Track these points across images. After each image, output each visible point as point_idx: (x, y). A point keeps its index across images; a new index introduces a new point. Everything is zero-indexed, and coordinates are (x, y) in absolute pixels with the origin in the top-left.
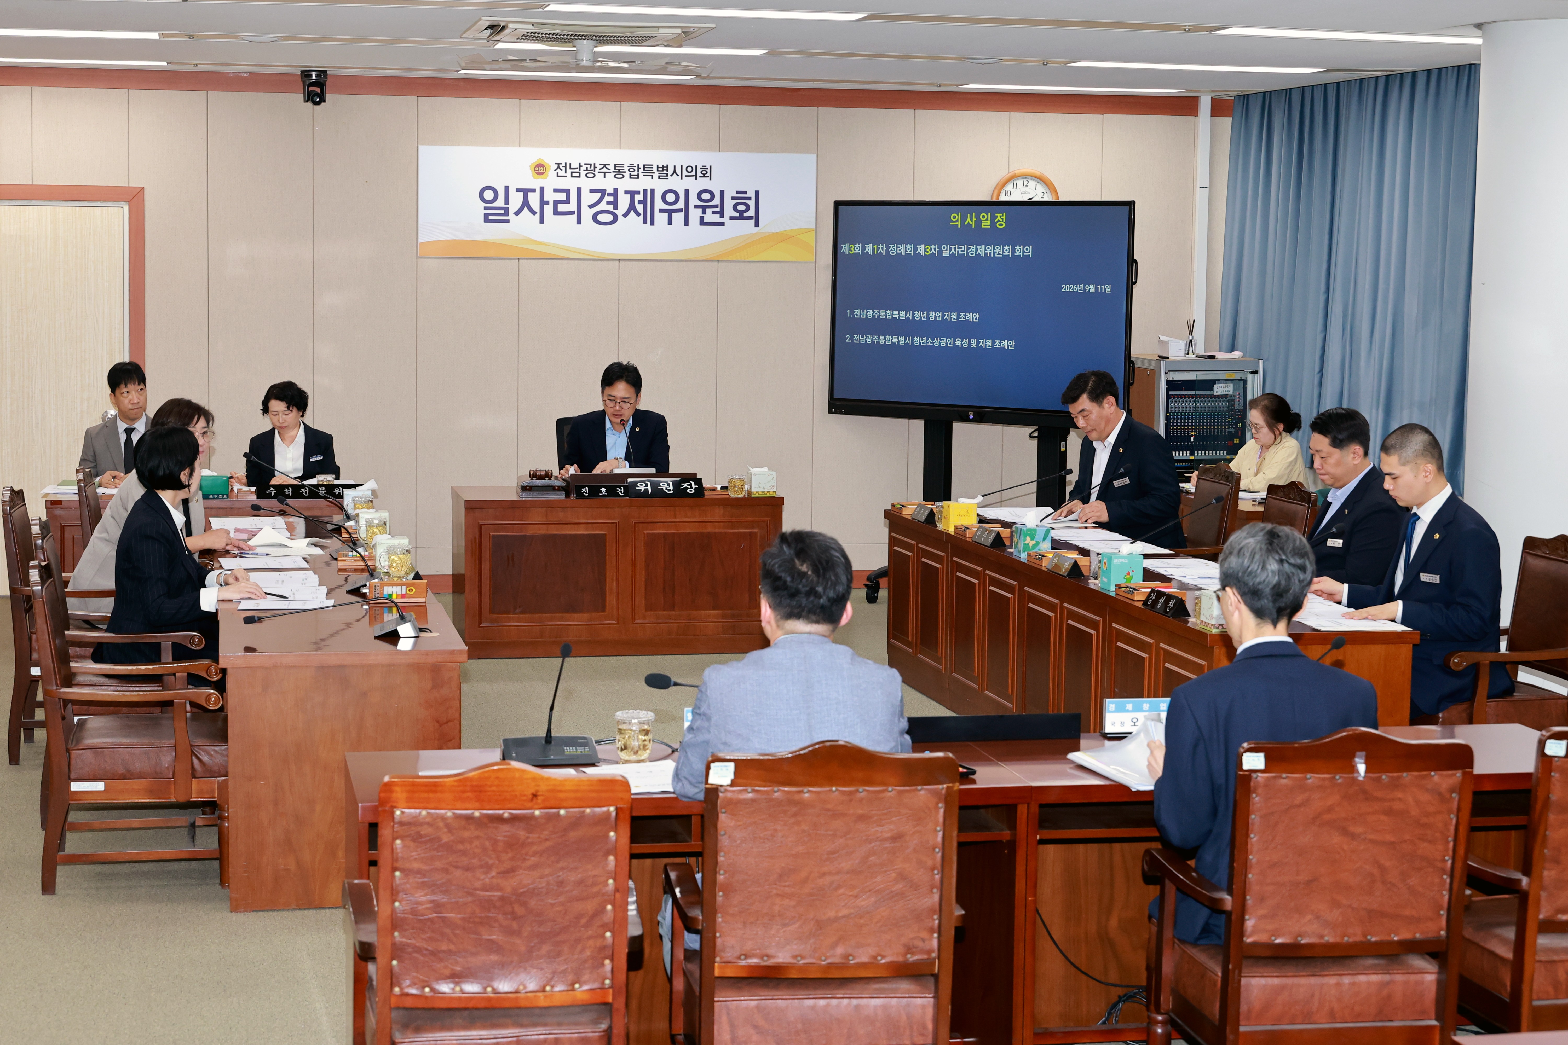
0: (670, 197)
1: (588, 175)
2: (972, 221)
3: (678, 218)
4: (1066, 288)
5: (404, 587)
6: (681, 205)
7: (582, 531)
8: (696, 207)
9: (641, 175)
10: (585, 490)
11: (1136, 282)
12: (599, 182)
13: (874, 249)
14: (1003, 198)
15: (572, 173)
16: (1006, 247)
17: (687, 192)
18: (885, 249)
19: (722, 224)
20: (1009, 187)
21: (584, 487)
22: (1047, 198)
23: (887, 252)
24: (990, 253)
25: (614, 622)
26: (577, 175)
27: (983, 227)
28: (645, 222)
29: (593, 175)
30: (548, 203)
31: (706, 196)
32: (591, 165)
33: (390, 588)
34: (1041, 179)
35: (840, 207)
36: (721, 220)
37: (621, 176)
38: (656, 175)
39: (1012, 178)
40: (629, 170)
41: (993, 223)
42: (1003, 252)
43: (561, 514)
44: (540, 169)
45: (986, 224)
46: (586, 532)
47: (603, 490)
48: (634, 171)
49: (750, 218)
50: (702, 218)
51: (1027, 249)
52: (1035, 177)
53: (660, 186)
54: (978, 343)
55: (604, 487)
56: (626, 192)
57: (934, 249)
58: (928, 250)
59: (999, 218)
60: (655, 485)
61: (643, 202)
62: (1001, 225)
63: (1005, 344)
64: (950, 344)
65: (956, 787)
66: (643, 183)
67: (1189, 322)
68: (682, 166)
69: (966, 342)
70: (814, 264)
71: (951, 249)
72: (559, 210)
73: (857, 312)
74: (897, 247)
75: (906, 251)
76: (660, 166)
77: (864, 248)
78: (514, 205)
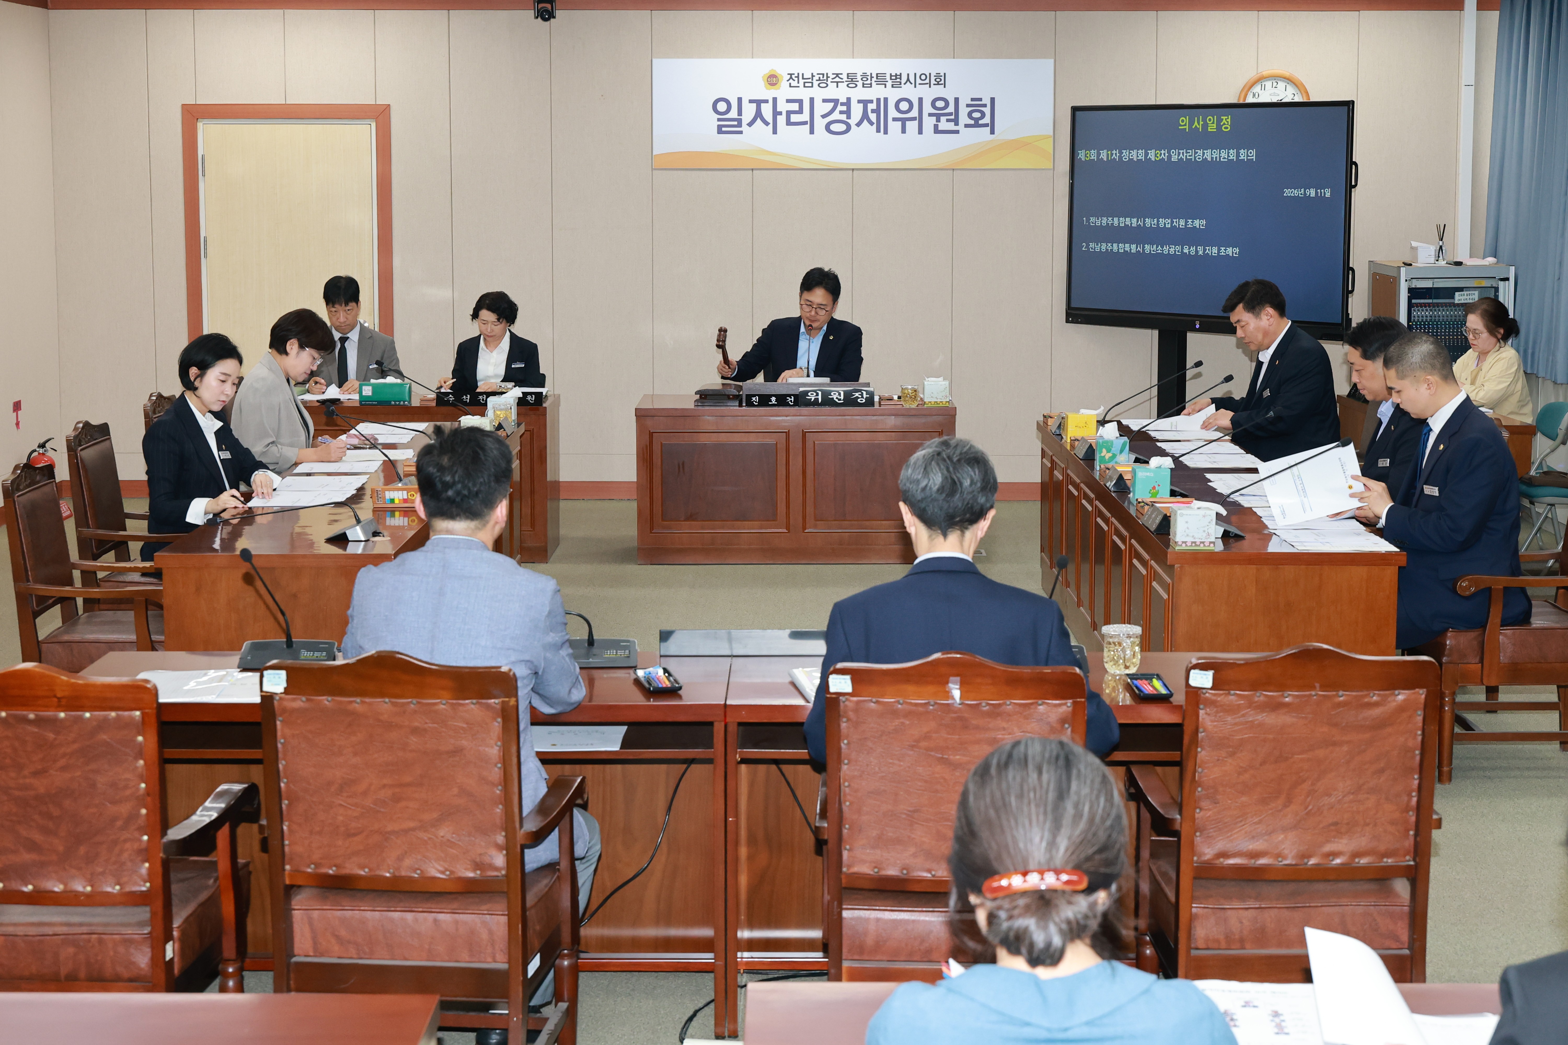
0: (904, 106)
1: (821, 85)
2: (1199, 125)
3: (912, 126)
4: (1288, 192)
5: (405, 492)
6: (914, 113)
7: (752, 439)
8: (930, 115)
9: (874, 84)
10: (755, 399)
11: (1356, 185)
12: (832, 92)
13: (1108, 155)
14: (1250, 100)
15: (805, 83)
16: (1231, 151)
17: (921, 100)
18: (1118, 155)
19: (957, 132)
20: (1257, 89)
21: (754, 396)
22: (1298, 99)
23: (1120, 157)
24: (1216, 157)
25: (785, 531)
26: (810, 85)
27: (1209, 130)
28: (878, 131)
29: (825, 85)
30: (780, 113)
31: (940, 104)
32: (823, 74)
33: (391, 492)
34: (1290, 80)
35: (1078, 113)
36: (956, 128)
37: (854, 85)
38: (889, 84)
39: (1260, 80)
40: (862, 79)
41: (1219, 127)
42: (1228, 156)
43: (731, 423)
44: (772, 80)
45: (1212, 128)
46: (756, 441)
47: (773, 399)
48: (867, 80)
49: (986, 125)
50: (936, 126)
51: (1251, 153)
52: (1284, 78)
53: (893, 95)
54: (1205, 250)
55: (773, 396)
56: (859, 101)
57: (1163, 154)
58: (1158, 155)
59: (1224, 121)
60: (826, 394)
61: (877, 111)
62: (1226, 128)
63: (1231, 251)
64: (1178, 251)
65: (512, 701)
66: (876, 92)
67: (1438, 227)
68: (915, 74)
69: (1193, 249)
70: (1052, 171)
71: (1179, 154)
72: (792, 120)
73: (1092, 219)
74: (1130, 153)
75: (1138, 156)
76: (893, 74)
77: (1099, 154)
78: (747, 117)
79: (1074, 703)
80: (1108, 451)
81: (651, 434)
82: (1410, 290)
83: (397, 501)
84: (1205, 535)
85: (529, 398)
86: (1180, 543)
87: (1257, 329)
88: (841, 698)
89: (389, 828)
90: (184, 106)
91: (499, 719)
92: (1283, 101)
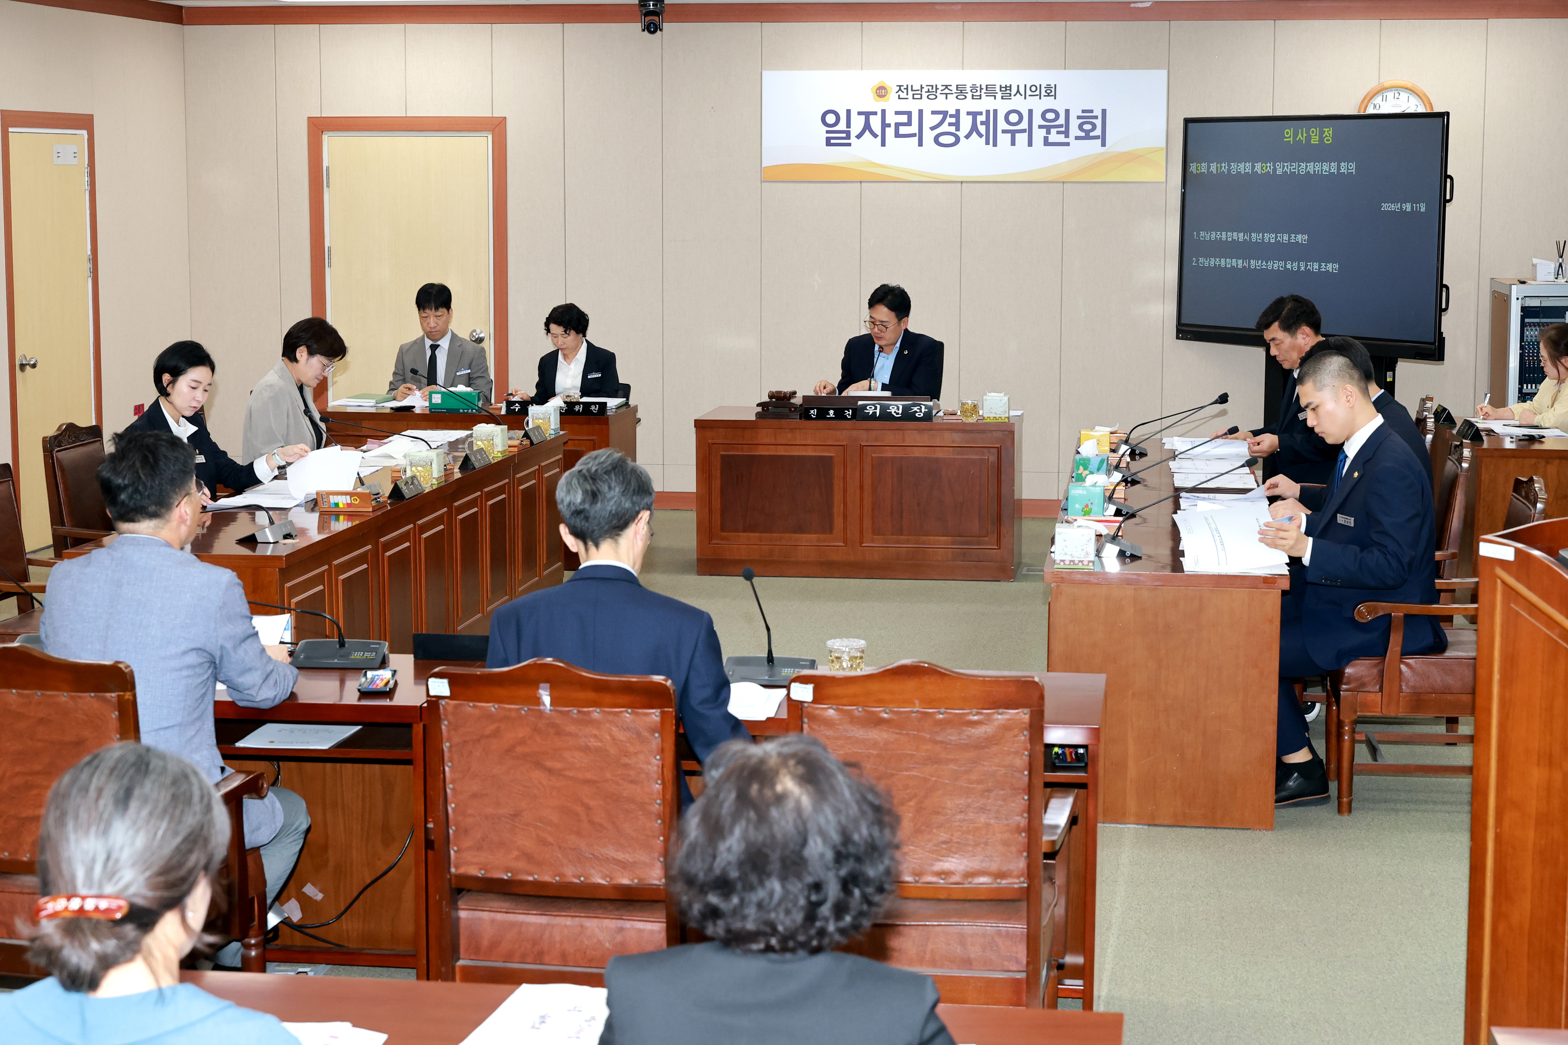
0: (1014, 118)
1: (930, 97)
2: (1302, 137)
3: (1022, 138)
4: (1386, 207)
5: (348, 497)
6: (1024, 125)
7: (810, 452)
8: (1040, 127)
9: (983, 95)
10: (813, 412)
11: (1450, 200)
12: (941, 103)
13: (1217, 167)
14: (1371, 111)
15: (913, 95)
16: (1333, 164)
17: (1030, 112)
18: (1226, 167)
19: (1068, 144)
20: (1378, 100)
21: (813, 409)
22: (1421, 109)
23: (1229, 170)
24: (1318, 170)
25: (842, 544)
26: (919, 96)
27: (1312, 142)
28: (987, 143)
29: (934, 97)
30: (889, 126)
31: (1050, 116)
32: (932, 86)
33: (335, 496)
34: (1412, 91)
35: (1190, 125)
36: (1066, 140)
37: (964, 97)
38: (999, 95)
39: (1381, 90)
40: (971, 91)
41: (1321, 139)
42: (1330, 169)
43: (789, 436)
45: (1315, 140)
46: (814, 454)
47: (832, 412)
48: (977, 92)
49: (1097, 137)
50: (1046, 139)
51: (1351, 166)
52: (1407, 89)
53: (1002, 106)
54: (1306, 266)
55: (832, 409)
56: (968, 113)
57: (1269, 167)
58: (1264, 168)
59: (1326, 133)
60: (884, 408)
61: (986, 123)
62: (1328, 140)
63: (1330, 267)
64: (1282, 267)
66: (986, 104)
67: (1558, 243)
68: (1025, 85)
69: (1295, 264)
70: (1164, 185)
71: (1284, 166)
72: (901, 132)
73: (1202, 234)
74: (1238, 166)
75: (1245, 169)
76: (1003, 86)
77: (1209, 167)
78: (856, 129)
79: (663, 713)
80: (1085, 469)
81: (710, 446)
82: (1523, 309)
83: (341, 506)
84: (1083, 553)
85: (593, 408)
86: (1058, 562)
87: (1293, 347)
90: (310, 119)
91: (117, 713)
92: (1406, 112)
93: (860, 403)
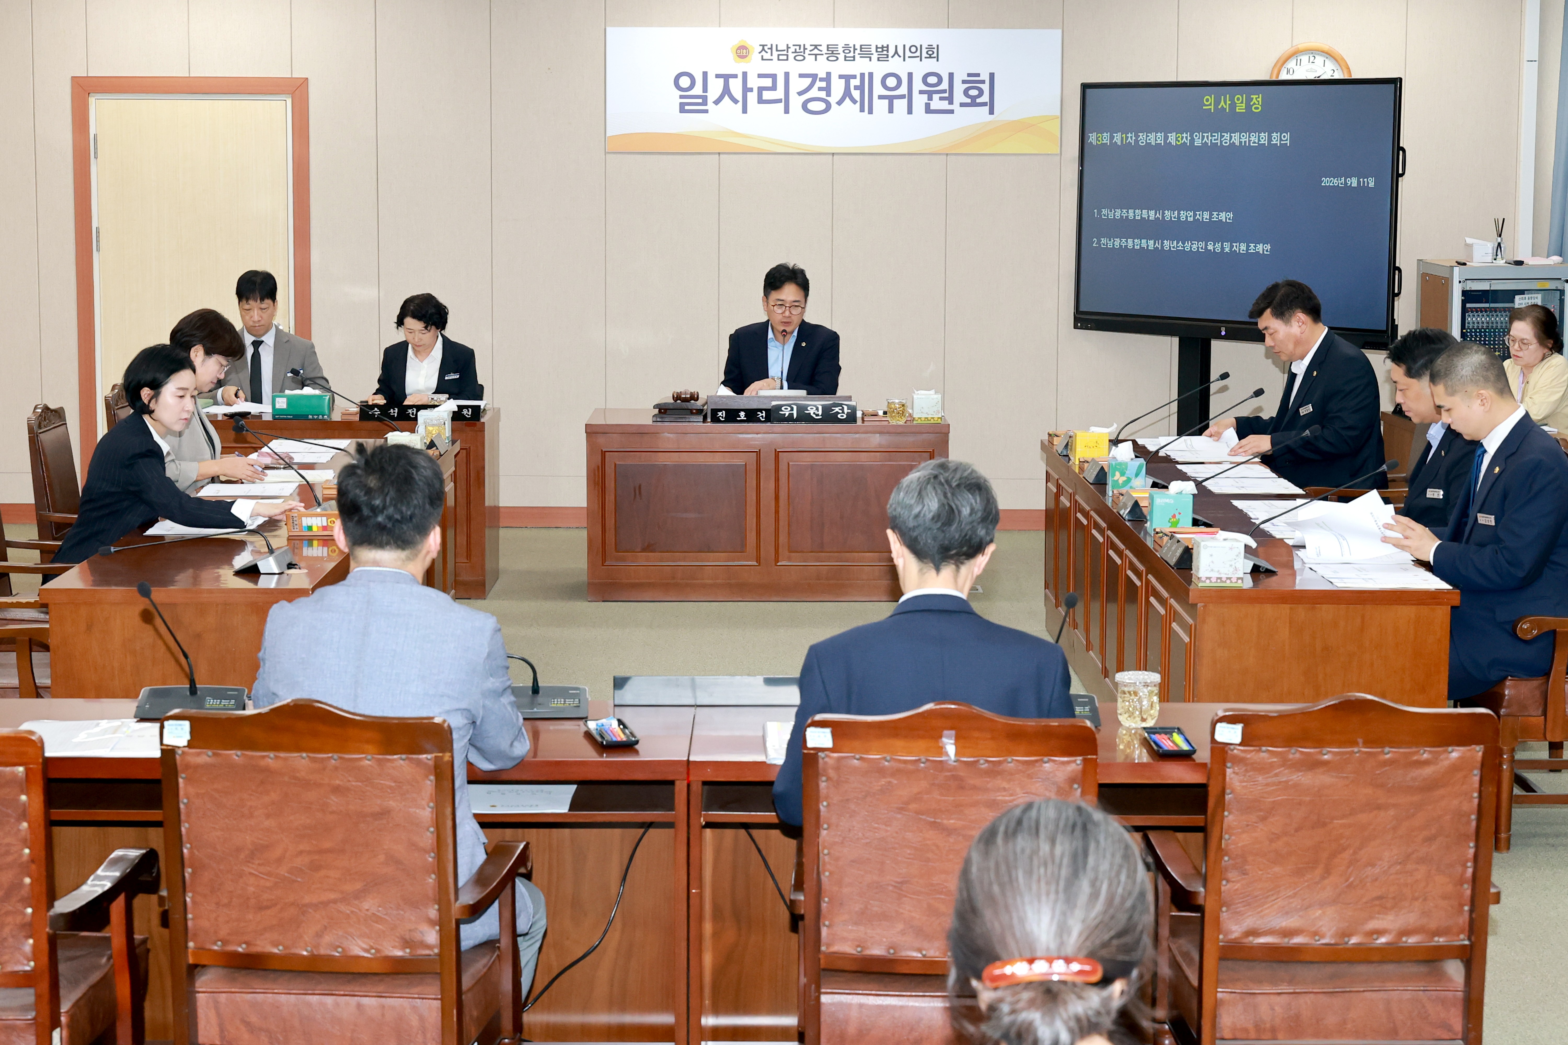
0: (891, 82)
1: (797, 58)
2: (1226, 104)
3: (900, 105)
4: (1326, 182)
5: (324, 519)
6: (903, 90)
7: (718, 460)
8: (921, 92)
9: (857, 57)
10: (721, 414)
11: (1403, 174)
12: (810, 65)
13: (1122, 138)
14: (1284, 76)
15: (779, 55)
16: (1262, 135)
17: (910, 75)
18: (1134, 138)
19: (952, 112)
20: (1291, 64)
21: (721, 411)
22: (1338, 76)
23: (1137, 141)
24: (1245, 142)
25: (755, 563)
26: (785, 57)
27: (1237, 111)
28: (862, 110)
29: (802, 58)
30: (751, 90)
31: (932, 80)
32: (800, 46)
34: (1329, 54)
35: (1088, 91)
36: (950, 107)
37: (835, 58)
38: (875, 57)
39: (1295, 54)
40: (843, 51)
41: (1248, 106)
42: (1259, 140)
45: (1241, 108)
46: (723, 462)
47: (742, 414)
48: (850, 52)
49: (984, 104)
50: (927, 106)
51: (1284, 137)
52: (1323, 52)
53: (879, 69)
54: (1232, 247)
55: (743, 410)
56: (841, 77)
57: (1185, 138)
58: (1180, 139)
59: (1254, 100)
60: (801, 409)
61: (860, 88)
62: (1257, 108)
63: (1260, 248)
64: (1202, 248)
65: (447, 757)
66: (860, 66)
67: (1496, 222)
68: (904, 46)
69: (1218, 246)
70: (1059, 157)
71: (1203, 137)
72: (764, 98)
73: (1104, 211)
74: (1147, 136)
75: (1156, 140)
76: (880, 46)
77: (1112, 138)
78: (713, 94)
79: (1085, 761)
80: (1122, 474)
81: (603, 453)
82: (1465, 293)
83: (315, 529)
84: (1232, 569)
85: (465, 411)
88: (820, 754)
89: (307, 899)
90: (74, 78)
91: (432, 778)
92: (1322, 78)
93: (774, 403)
